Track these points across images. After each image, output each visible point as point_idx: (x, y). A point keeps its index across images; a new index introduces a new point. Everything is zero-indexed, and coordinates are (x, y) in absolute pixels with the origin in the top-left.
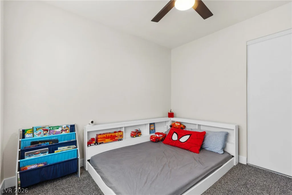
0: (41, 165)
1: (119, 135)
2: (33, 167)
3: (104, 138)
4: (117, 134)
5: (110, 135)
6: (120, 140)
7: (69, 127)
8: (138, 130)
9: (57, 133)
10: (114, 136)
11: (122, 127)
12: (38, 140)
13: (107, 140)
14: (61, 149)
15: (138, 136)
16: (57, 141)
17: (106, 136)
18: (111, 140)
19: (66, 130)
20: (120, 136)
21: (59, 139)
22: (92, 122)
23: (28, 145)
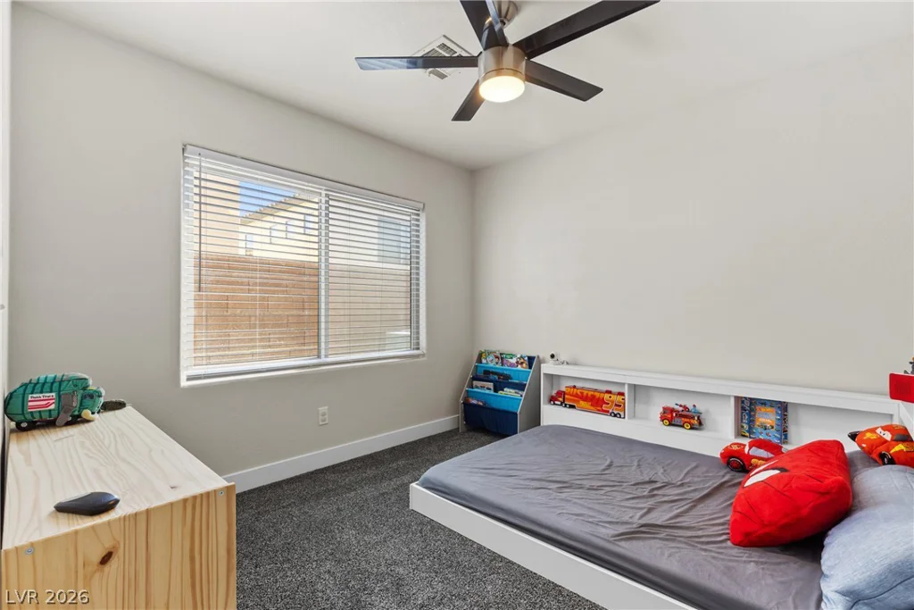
0: (481, 404)
1: (612, 402)
2: (474, 402)
3: (576, 395)
4: (607, 396)
5: (590, 393)
6: (615, 416)
7: (526, 358)
8: (691, 407)
9: (512, 365)
10: (599, 398)
11: (624, 384)
12: (491, 370)
13: (583, 403)
14: (509, 392)
15: (683, 426)
16: (507, 377)
17: (582, 393)
18: (592, 408)
19: (522, 363)
20: (616, 405)
21: (512, 375)
22: (553, 356)
23: (480, 373)
